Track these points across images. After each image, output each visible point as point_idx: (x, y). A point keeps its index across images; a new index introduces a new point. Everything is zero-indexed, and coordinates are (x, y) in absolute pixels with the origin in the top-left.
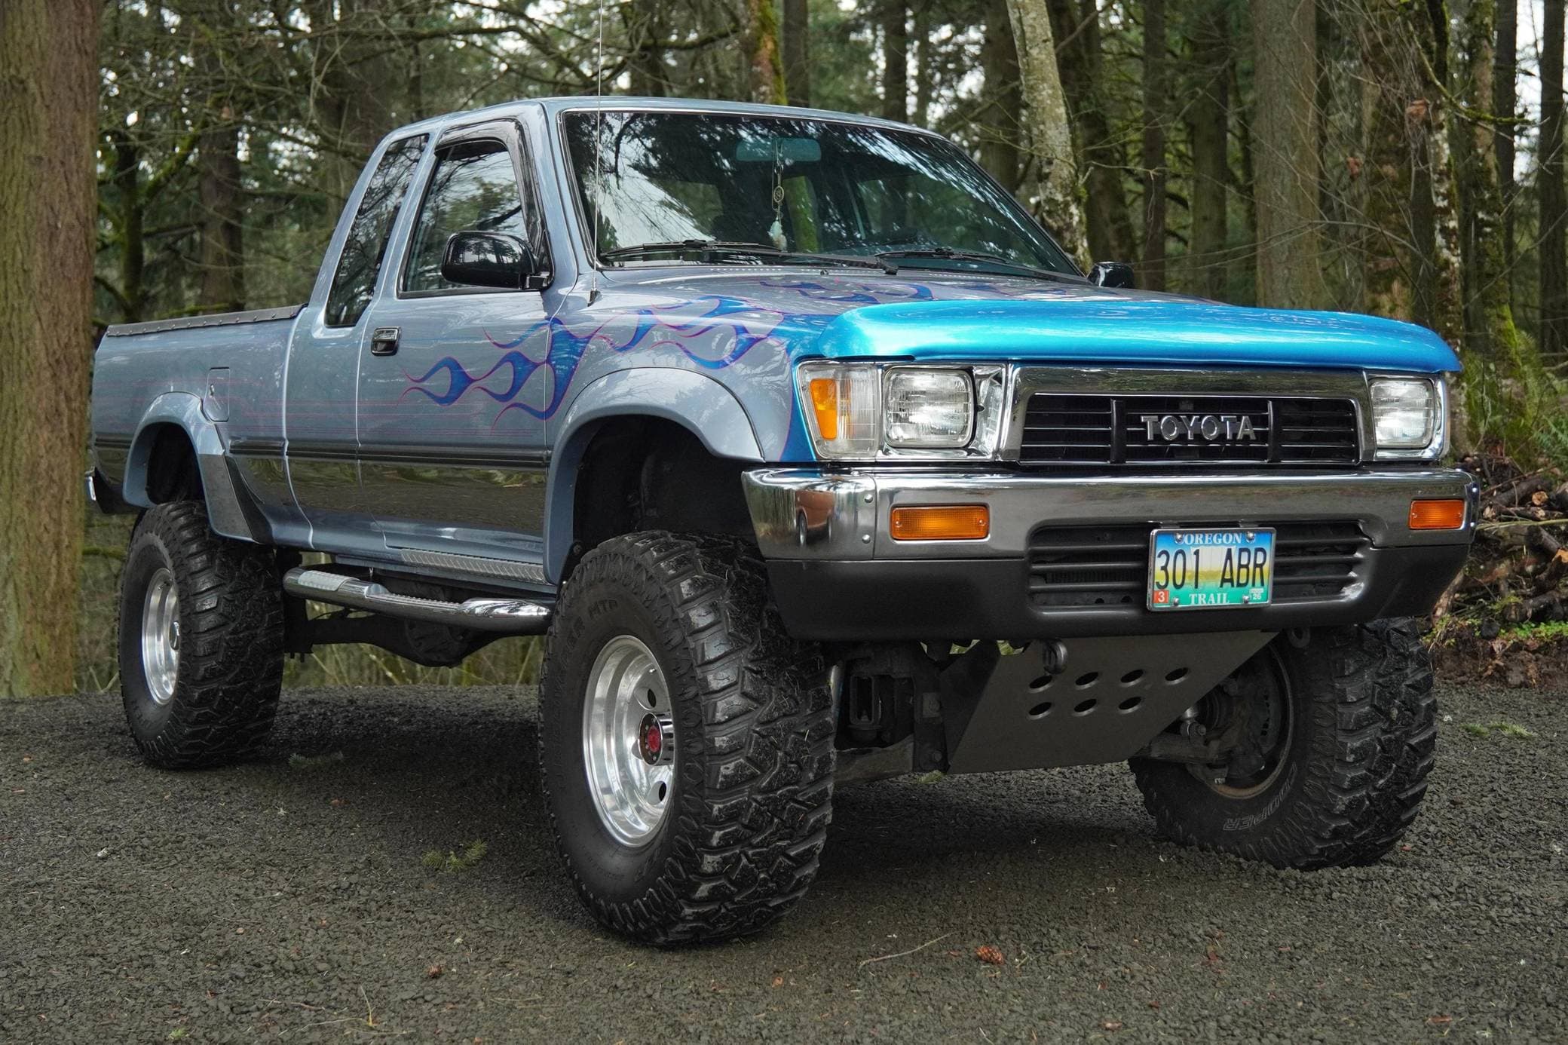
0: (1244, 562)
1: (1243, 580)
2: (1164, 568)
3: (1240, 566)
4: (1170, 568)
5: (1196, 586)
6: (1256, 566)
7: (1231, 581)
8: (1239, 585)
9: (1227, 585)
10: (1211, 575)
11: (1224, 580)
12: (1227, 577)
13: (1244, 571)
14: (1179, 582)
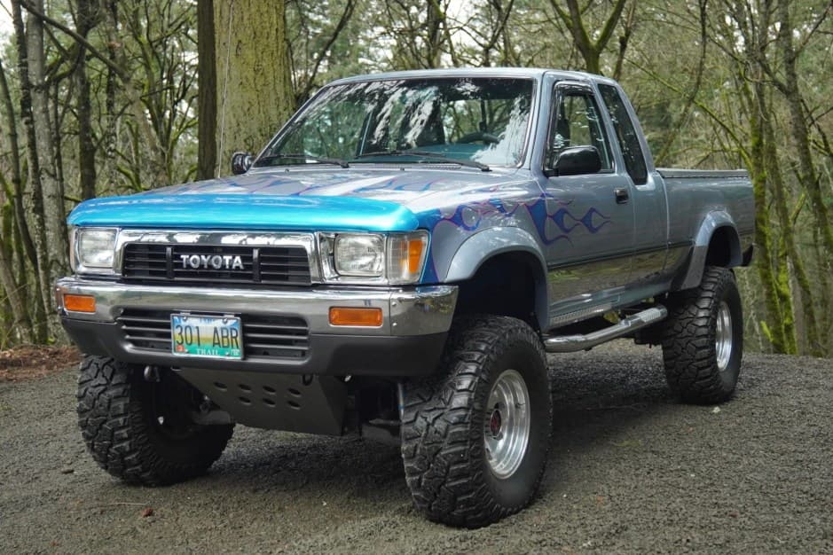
0: (225, 334)
1: (226, 345)
2: (180, 334)
3: (223, 337)
4: (183, 334)
5: (199, 344)
6: (232, 337)
7: (219, 343)
8: (224, 347)
9: (217, 346)
10: (207, 340)
11: (214, 344)
12: (216, 342)
13: (225, 340)
14: (189, 342)
